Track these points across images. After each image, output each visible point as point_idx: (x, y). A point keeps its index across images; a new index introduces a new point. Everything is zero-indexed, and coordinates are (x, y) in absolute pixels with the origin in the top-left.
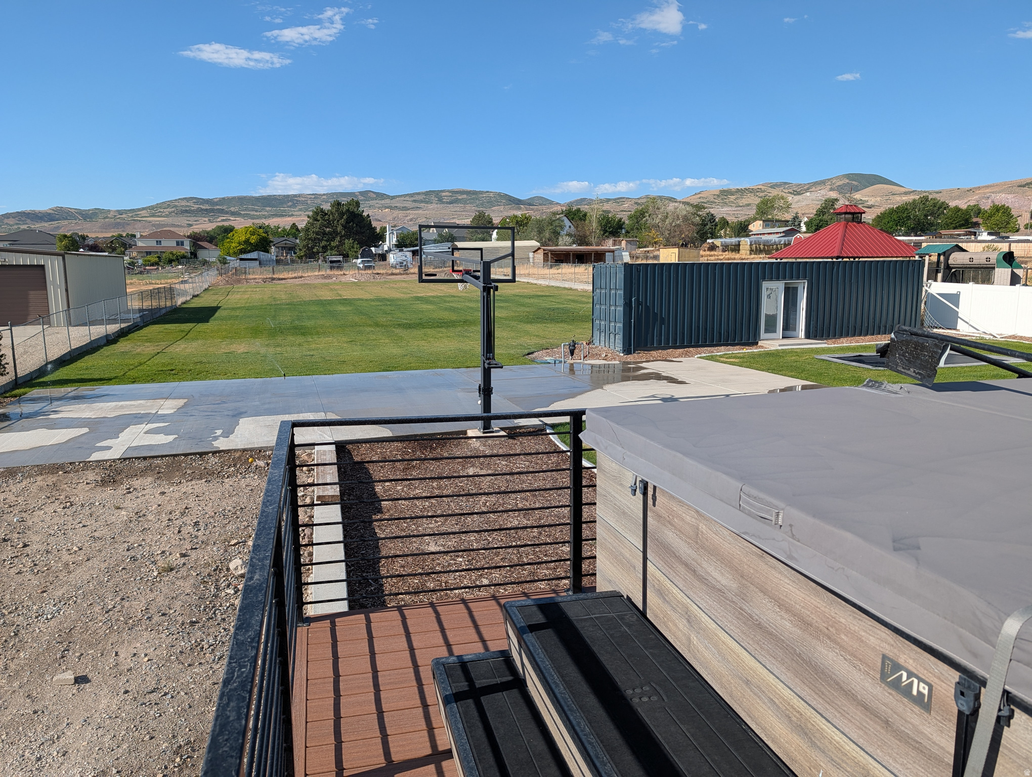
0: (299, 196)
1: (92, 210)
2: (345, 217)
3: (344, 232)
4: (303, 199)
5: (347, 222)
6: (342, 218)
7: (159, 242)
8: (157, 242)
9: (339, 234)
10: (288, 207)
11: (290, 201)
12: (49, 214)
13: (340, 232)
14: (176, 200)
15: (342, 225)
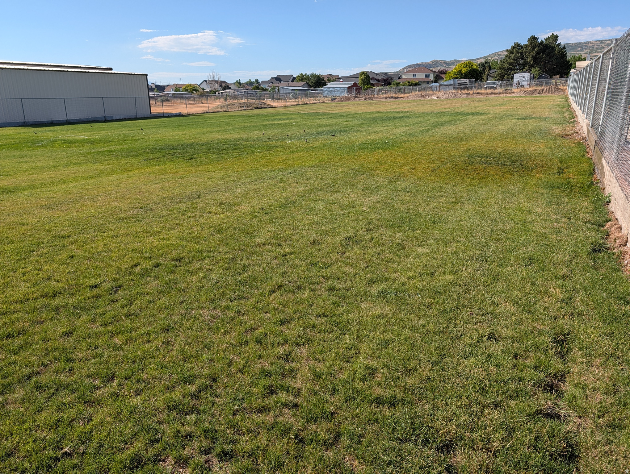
0: (589, 42)
1: (452, 61)
2: (536, 49)
3: (532, 62)
4: (591, 45)
5: (538, 53)
6: (533, 49)
7: (415, 75)
8: (414, 75)
9: (529, 63)
10: (578, 51)
11: (580, 47)
12: (430, 64)
13: (530, 62)
14: (501, 52)
15: (532, 56)
